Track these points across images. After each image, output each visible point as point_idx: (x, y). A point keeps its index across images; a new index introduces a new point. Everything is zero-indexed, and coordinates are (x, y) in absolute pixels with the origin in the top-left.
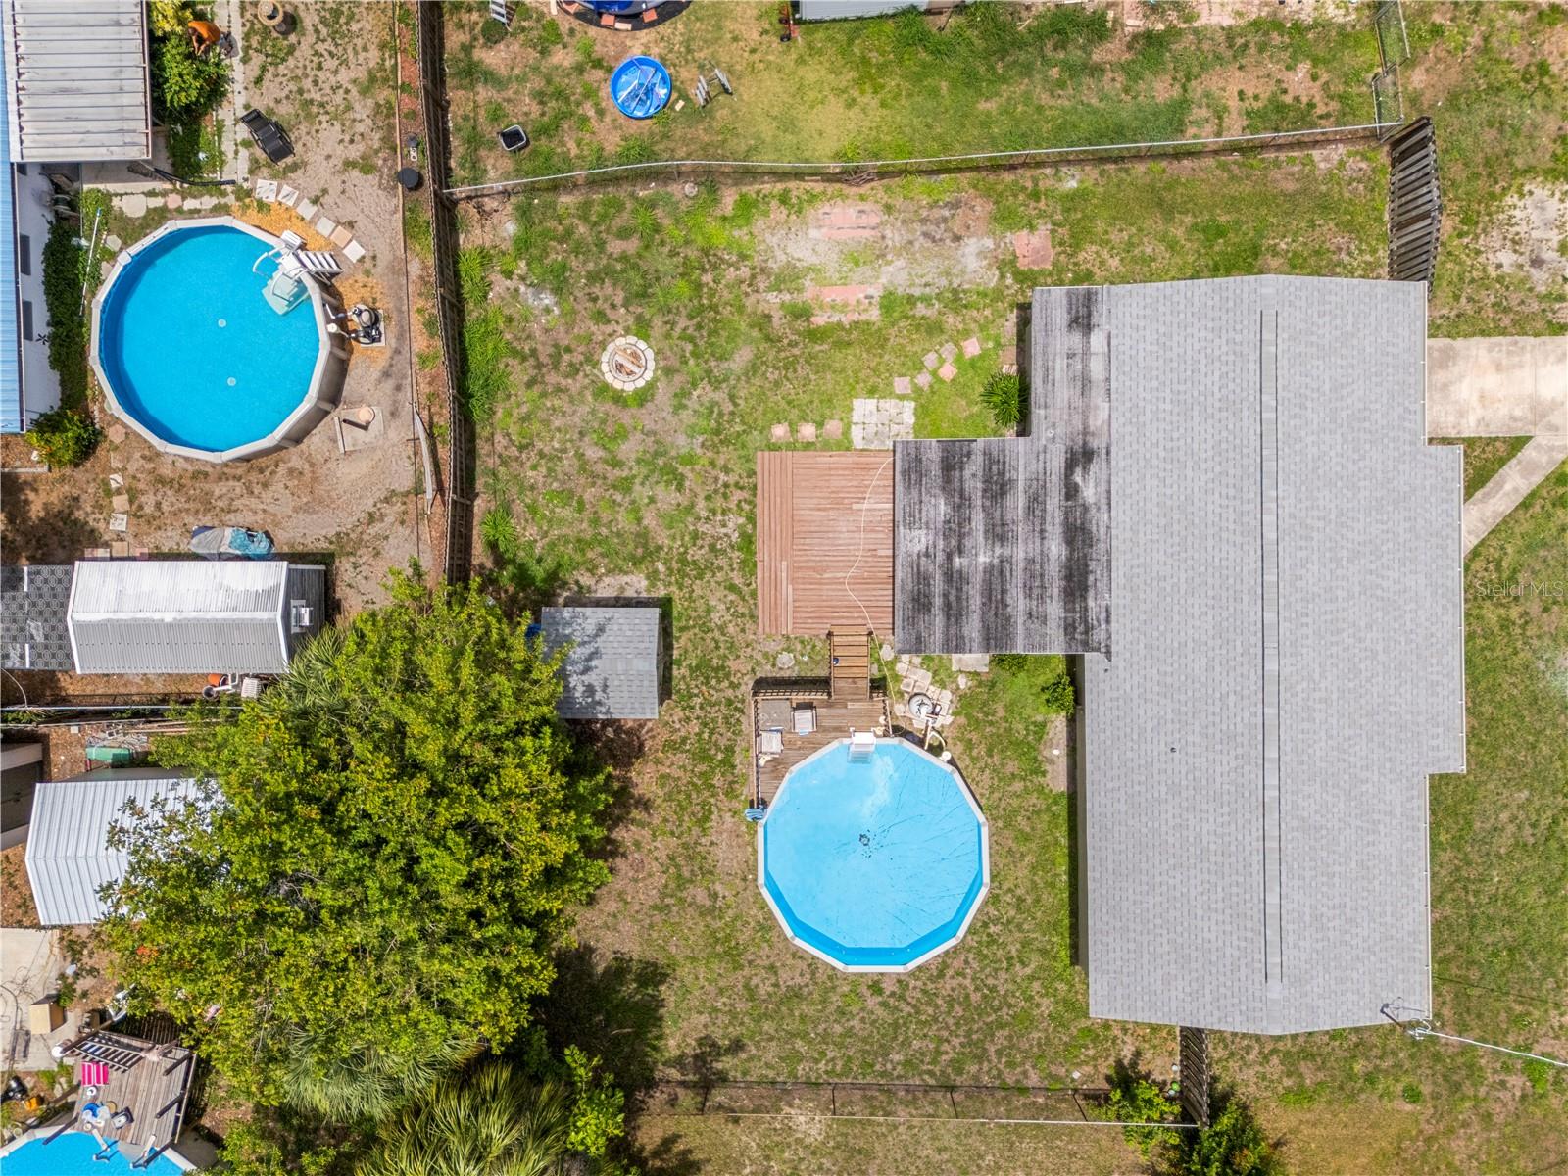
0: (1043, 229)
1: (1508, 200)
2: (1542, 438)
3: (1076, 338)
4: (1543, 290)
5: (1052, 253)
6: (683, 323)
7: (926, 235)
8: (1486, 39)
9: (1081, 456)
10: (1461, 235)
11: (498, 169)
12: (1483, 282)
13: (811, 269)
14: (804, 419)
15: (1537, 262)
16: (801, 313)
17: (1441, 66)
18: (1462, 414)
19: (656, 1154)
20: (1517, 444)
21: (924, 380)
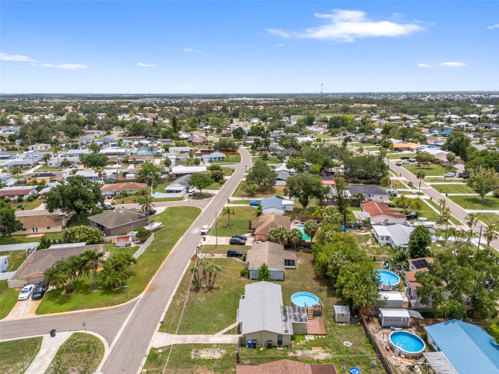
2: (221, 335)
3: (287, 329)
5: (288, 353)
6: (341, 348)
9: (285, 320)
11: (374, 362)
12: (226, 349)
14: (321, 338)
15: (218, 351)
16: (323, 348)
18: (231, 337)
20: (224, 334)
21: (304, 341)
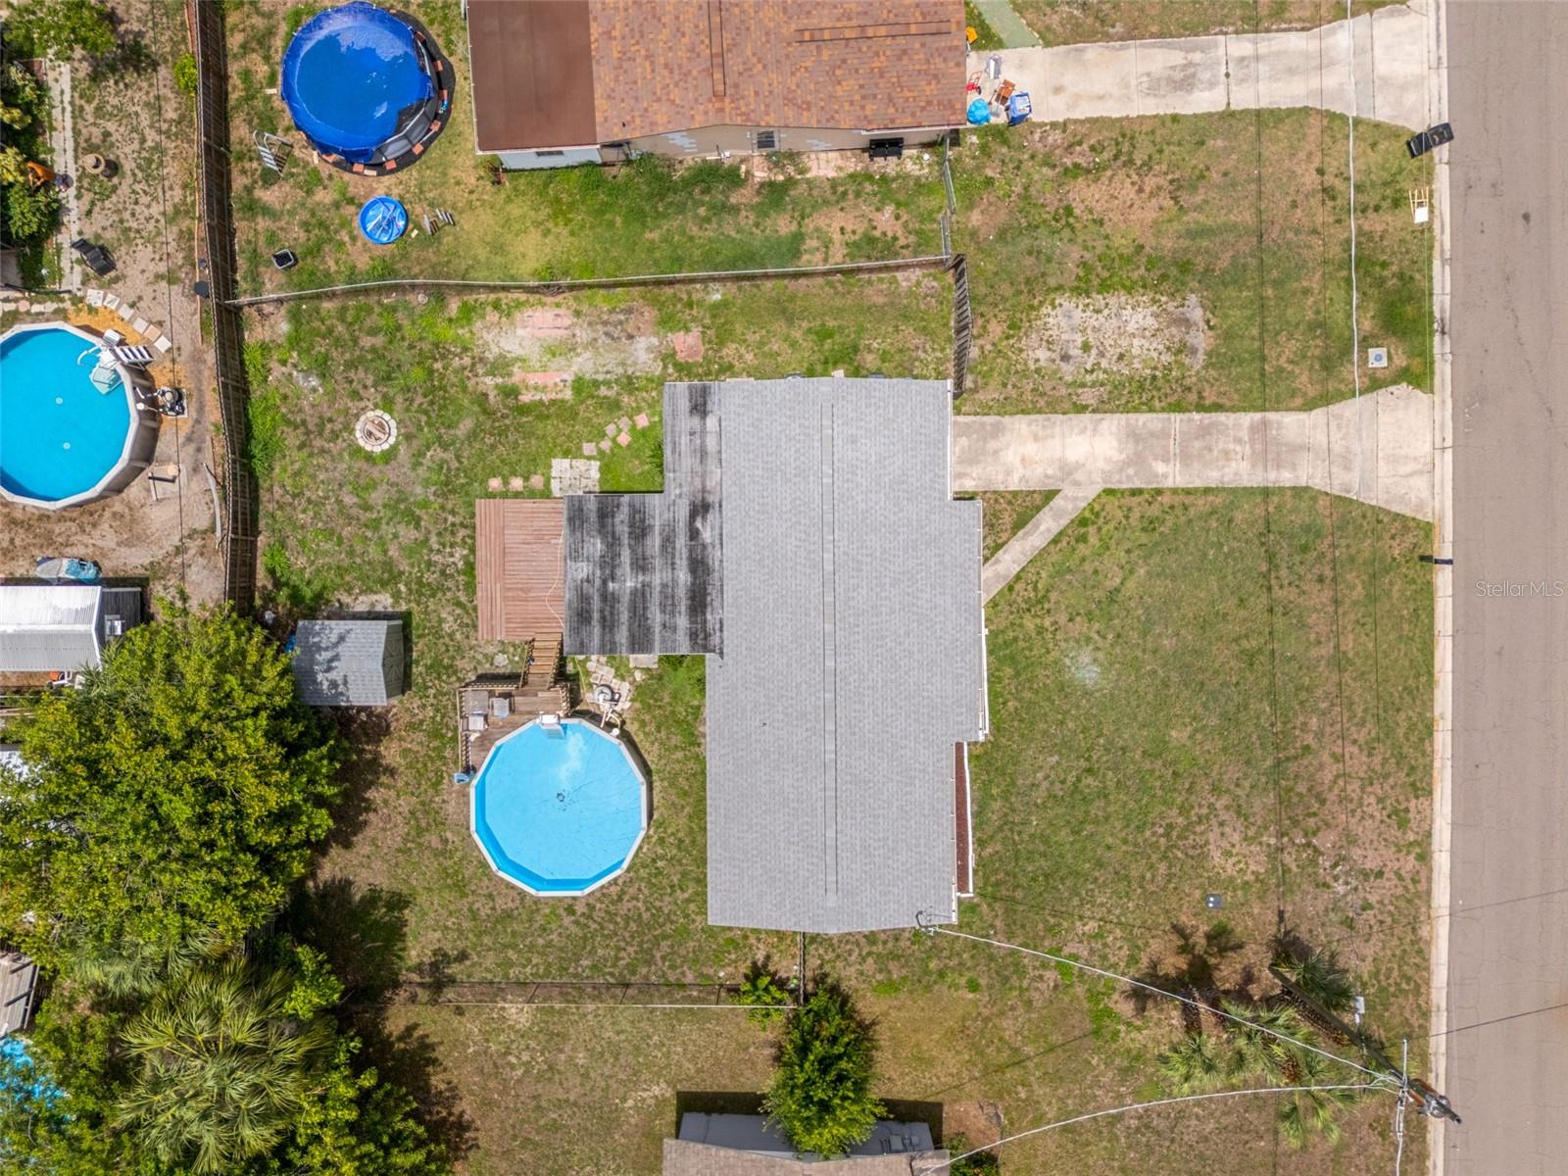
0: (696, 331)
1: (1044, 310)
2: (1068, 491)
3: (696, 421)
4: (1069, 379)
5: (703, 349)
6: (419, 400)
7: (607, 334)
8: (1026, 189)
9: (700, 508)
10: (1008, 338)
11: (273, 283)
12: (1024, 374)
13: (517, 359)
14: (514, 474)
15: (1065, 358)
16: (511, 392)
17: (992, 209)
18: (1008, 473)
19: (401, 1039)
20: (1050, 495)
21: (606, 445)
